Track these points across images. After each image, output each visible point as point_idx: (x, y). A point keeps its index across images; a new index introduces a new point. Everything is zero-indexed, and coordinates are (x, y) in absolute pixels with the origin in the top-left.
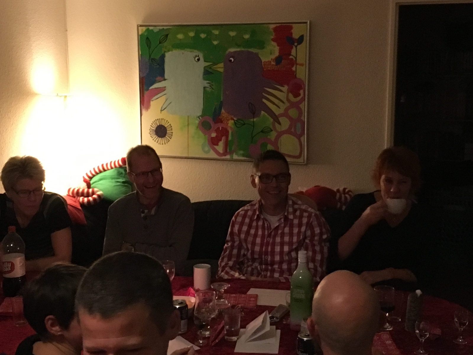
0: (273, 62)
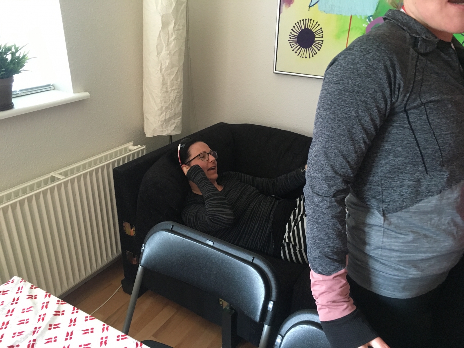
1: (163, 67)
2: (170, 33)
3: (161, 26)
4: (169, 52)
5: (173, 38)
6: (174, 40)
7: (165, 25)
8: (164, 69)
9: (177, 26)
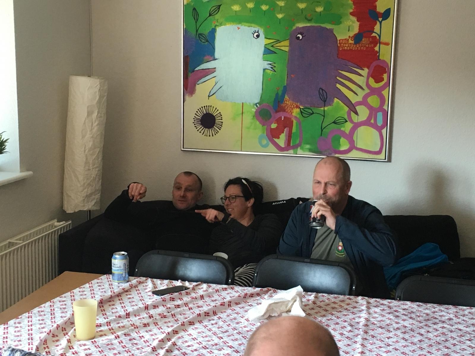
0: (351, 40)
1: (87, 148)
2: (94, 120)
3: (86, 114)
4: (93, 136)
5: (96, 124)
6: (97, 125)
7: (90, 114)
8: (88, 150)
9: (99, 114)
